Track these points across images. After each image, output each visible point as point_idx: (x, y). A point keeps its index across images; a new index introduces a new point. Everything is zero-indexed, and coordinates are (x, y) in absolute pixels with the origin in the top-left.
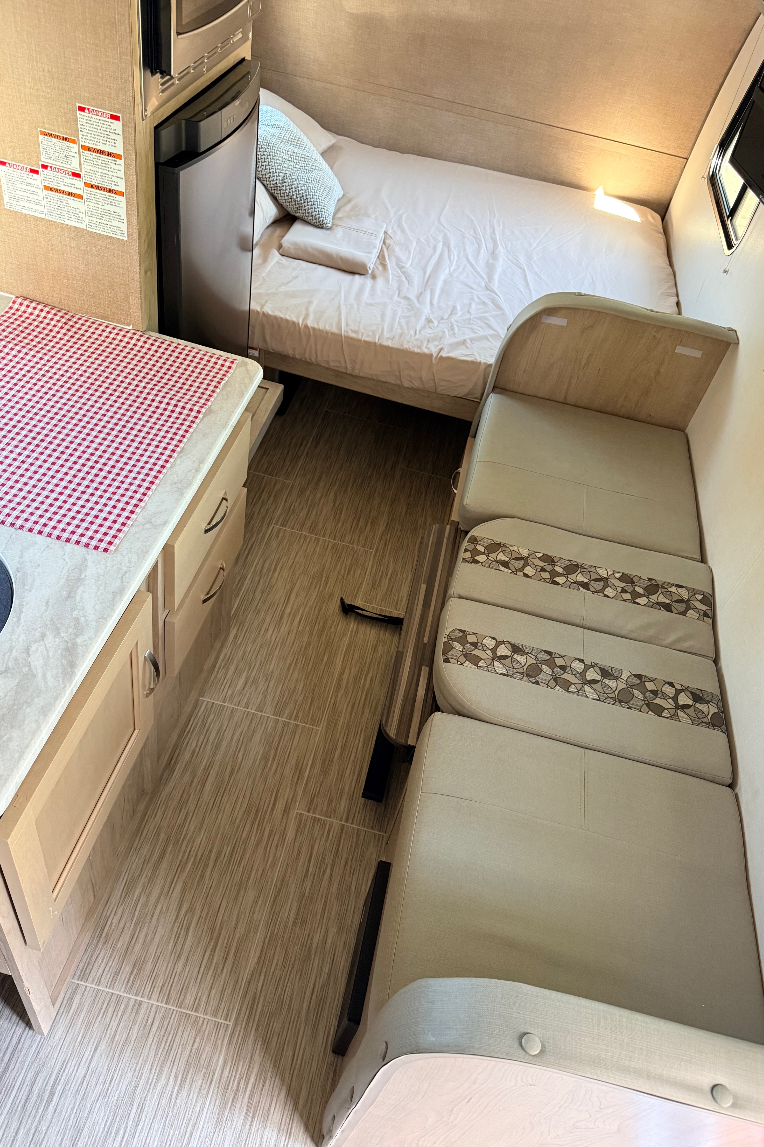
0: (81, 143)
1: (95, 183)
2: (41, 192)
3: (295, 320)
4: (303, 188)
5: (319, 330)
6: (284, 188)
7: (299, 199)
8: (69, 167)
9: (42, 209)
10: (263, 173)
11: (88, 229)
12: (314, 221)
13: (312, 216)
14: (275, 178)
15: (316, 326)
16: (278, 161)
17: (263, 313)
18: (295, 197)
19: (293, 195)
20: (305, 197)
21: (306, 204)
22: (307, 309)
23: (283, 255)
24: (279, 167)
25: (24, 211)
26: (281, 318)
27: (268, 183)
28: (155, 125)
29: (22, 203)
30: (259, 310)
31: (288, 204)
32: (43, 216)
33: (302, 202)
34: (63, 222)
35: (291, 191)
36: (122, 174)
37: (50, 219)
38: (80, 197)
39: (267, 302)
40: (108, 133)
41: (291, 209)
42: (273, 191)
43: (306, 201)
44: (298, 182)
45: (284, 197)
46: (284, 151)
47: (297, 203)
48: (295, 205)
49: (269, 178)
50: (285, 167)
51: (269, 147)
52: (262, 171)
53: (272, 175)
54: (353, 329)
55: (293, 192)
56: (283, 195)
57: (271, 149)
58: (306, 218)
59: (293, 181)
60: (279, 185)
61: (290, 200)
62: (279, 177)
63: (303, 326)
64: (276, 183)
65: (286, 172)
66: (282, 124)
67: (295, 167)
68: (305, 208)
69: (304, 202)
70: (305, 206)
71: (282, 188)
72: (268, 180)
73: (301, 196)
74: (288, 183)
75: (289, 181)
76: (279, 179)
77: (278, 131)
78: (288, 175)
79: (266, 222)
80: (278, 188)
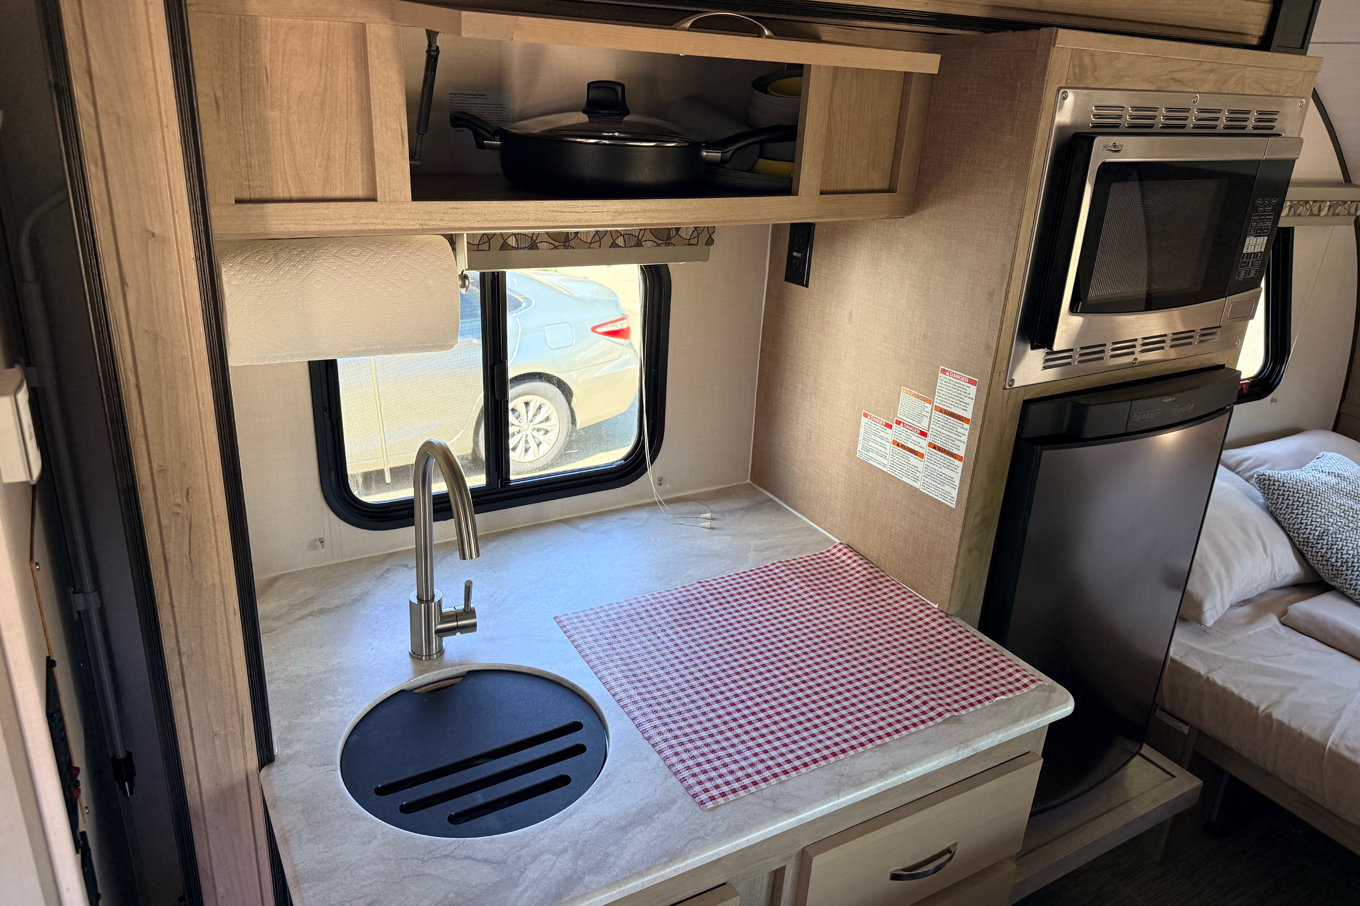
0: (935, 404)
1: (939, 444)
2: (890, 446)
3: (1254, 701)
4: (1351, 552)
5: (1289, 728)
6: (1319, 546)
7: (1339, 564)
8: (919, 425)
9: (886, 462)
10: (1290, 521)
11: (921, 490)
12: (1357, 597)
14: (1308, 531)
15: (1286, 721)
16: (1318, 513)
17: (1208, 678)
18: (1333, 560)
19: (1331, 557)
20: (1350, 564)
21: (1350, 572)
22: (1282, 696)
23: (1285, 625)
24: (1319, 520)
25: (871, 462)
26: (1233, 693)
27: (1296, 535)
28: (1026, 398)
29: (871, 454)
30: (1203, 672)
31: (1321, 567)
32: (885, 470)
33: (1345, 568)
34: (900, 478)
35: (1329, 552)
36: (965, 439)
37: (890, 473)
38: (921, 456)
39: (1221, 667)
40: (962, 397)
41: (1325, 574)
42: (1302, 547)
43: (1350, 569)
44: (1344, 544)
45: (1317, 557)
46: (1335, 504)
47: (1335, 568)
48: (1332, 570)
49: (1299, 529)
50: (1329, 522)
51: (1311, 494)
52: (1289, 519)
53: (1303, 526)
54: (1350, 745)
55: (1332, 553)
56: (1316, 554)
57: (1312, 496)
58: (1345, 590)
59: (1337, 541)
60: (1312, 541)
61: (1325, 563)
62: (1314, 532)
63: (1264, 714)
64: (1308, 538)
65: (1329, 528)
66: (1346, 474)
67: (1348, 526)
68: (1347, 577)
69: (1347, 570)
70: (1347, 575)
71: (1316, 545)
72: (1296, 531)
73: (1344, 561)
74: (1328, 541)
75: (1330, 539)
76: (1314, 534)
77: (1335, 480)
78: (1330, 532)
79: (1275, 579)
80: (1310, 544)
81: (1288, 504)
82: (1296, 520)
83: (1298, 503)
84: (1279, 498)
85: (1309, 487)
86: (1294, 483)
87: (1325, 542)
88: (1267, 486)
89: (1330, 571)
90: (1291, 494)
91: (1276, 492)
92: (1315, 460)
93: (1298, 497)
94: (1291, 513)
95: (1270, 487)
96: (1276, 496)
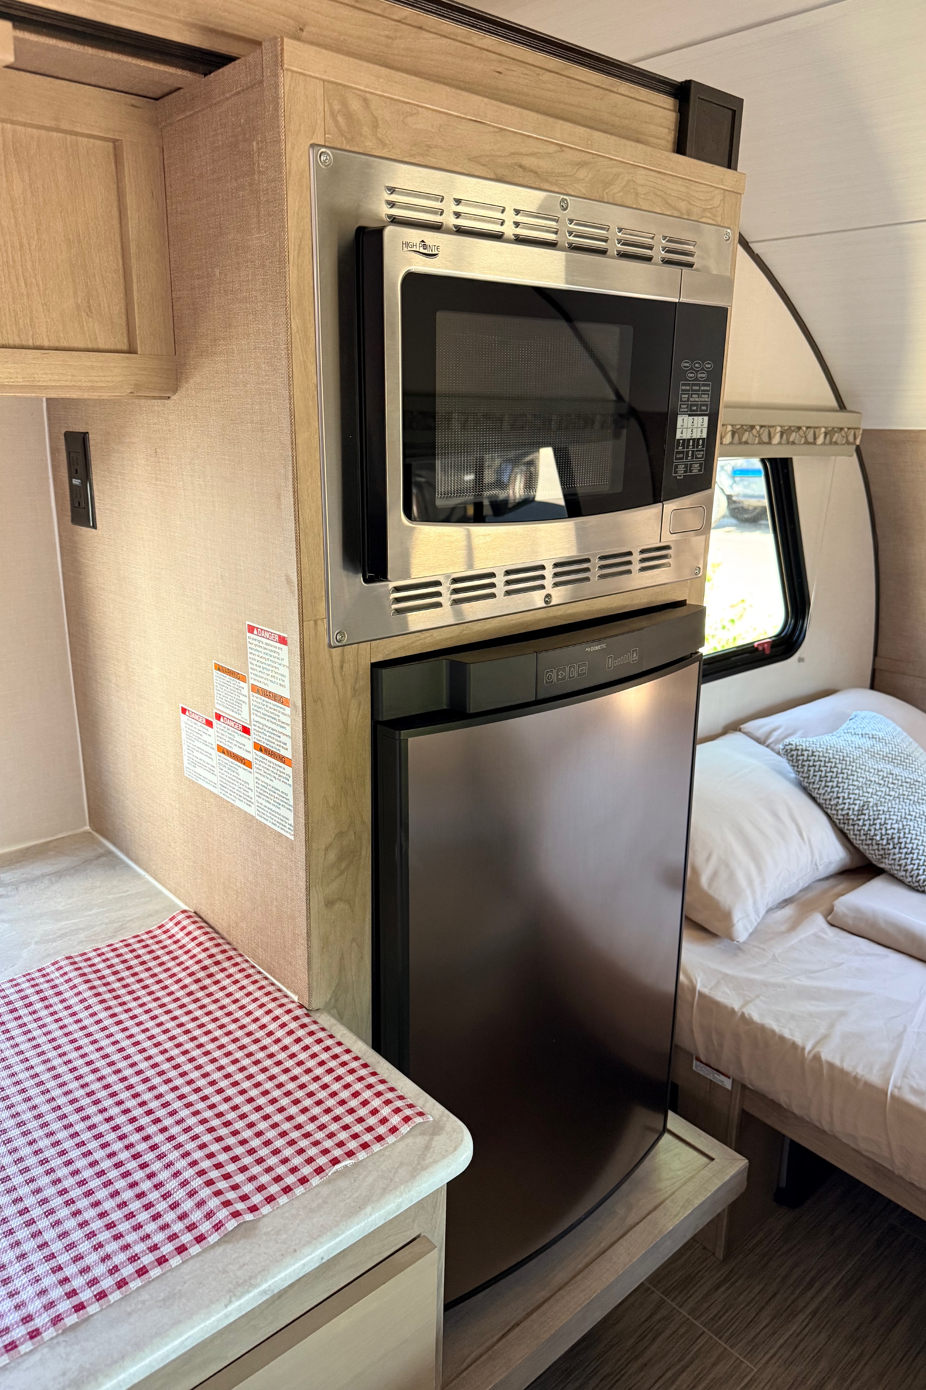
0: (252, 682)
1: (263, 743)
2: (215, 753)
3: (799, 1040)
4: (896, 826)
5: (842, 1071)
6: (861, 823)
7: (885, 842)
8: (239, 717)
9: (214, 779)
10: (826, 797)
11: (258, 817)
12: (910, 879)
13: (906, 871)
14: (846, 807)
15: (837, 1062)
16: (855, 783)
17: (743, 1014)
18: (878, 838)
19: (876, 835)
20: (896, 841)
21: (897, 850)
22: (832, 1026)
23: (832, 925)
24: (857, 792)
25: (200, 782)
26: (773, 1032)
27: (835, 812)
28: (374, 661)
29: (198, 770)
30: (736, 1008)
31: (866, 847)
32: (215, 791)
33: (891, 846)
34: (233, 802)
35: (872, 828)
36: (288, 731)
37: (221, 795)
38: (247, 763)
39: (758, 996)
40: (277, 665)
41: (872, 855)
42: (842, 826)
43: (897, 847)
44: (887, 817)
45: (860, 836)
46: (872, 770)
47: (880, 847)
48: (878, 850)
49: (836, 805)
50: (868, 793)
51: (844, 762)
52: (824, 794)
53: (840, 801)
54: (915, 1085)
55: (875, 829)
56: (858, 833)
57: (846, 765)
58: (895, 872)
59: (879, 814)
60: (852, 817)
61: (869, 842)
62: (853, 806)
63: (811, 1055)
64: (848, 814)
65: (869, 800)
66: (881, 734)
67: (889, 795)
68: (894, 857)
69: (894, 848)
70: (894, 854)
71: (857, 822)
72: (833, 808)
73: (890, 837)
74: (869, 816)
75: (871, 813)
76: (853, 809)
77: (869, 743)
78: (871, 804)
79: (817, 869)
80: (851, 822)
81: (821, 776)
82: (831, 794)
83: (831, 774)
84: (810, 771)
85: (841, 754)
86: (825, 750)
87: (866, 817)
88: (795, 757)
89: (877, 852)
90: (822, 764)
91: (806, 763)
92: (848, 722)
93: (831, 767)
94: (826, 786)
95: (798, 758)
96: (806, 768)
